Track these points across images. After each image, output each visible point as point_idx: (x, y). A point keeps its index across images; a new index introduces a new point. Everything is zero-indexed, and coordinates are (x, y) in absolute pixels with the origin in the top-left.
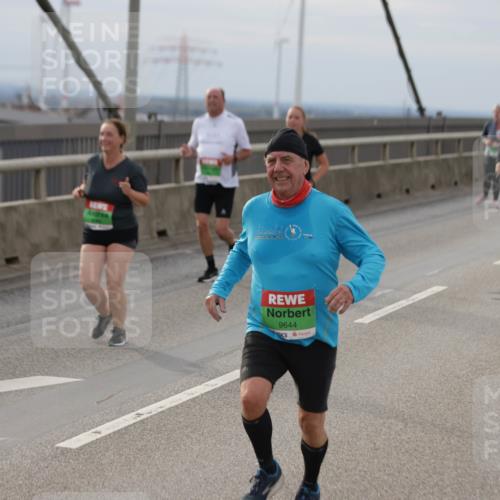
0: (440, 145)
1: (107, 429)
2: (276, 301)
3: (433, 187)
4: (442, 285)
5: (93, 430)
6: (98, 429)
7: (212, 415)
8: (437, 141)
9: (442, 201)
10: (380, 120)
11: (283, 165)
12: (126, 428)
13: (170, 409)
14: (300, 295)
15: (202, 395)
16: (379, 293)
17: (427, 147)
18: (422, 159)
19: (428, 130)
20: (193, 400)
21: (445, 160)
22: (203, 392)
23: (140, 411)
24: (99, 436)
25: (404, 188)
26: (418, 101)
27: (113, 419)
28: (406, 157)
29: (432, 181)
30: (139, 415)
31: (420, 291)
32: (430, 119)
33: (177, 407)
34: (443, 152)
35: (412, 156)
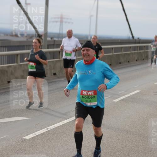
0: (138, 48)
1: (38, 133)
2: (85, 93)
3: (136, 60)
4: (139, 90)
5: (34, 133)
6: (35, 133)
7: (69, 129)
8: (138, 47)
9: (139, 65)
10: (121, 40)
11: (87, 52)
12: (44, 133)
13: (57, 127)
14: (92, 92)
15: (67, 123)
16: (120, 92)
17: (135, 48)
18: (133, 52)
19: (135, 43)
20: (64, 124)
21: (140, 52)
22: (67, 122)
23: (48, 128)
24: (35, 135)
25: (128, 61)
26: (132, 34)
27: (40, 130)
28: (128, 51)
29: (136, 59)
30: (48, 129)
31: (132, 92)
32: (136, 40)
33: (59, 126)
34: (139, 50)
35: (130, 51)
